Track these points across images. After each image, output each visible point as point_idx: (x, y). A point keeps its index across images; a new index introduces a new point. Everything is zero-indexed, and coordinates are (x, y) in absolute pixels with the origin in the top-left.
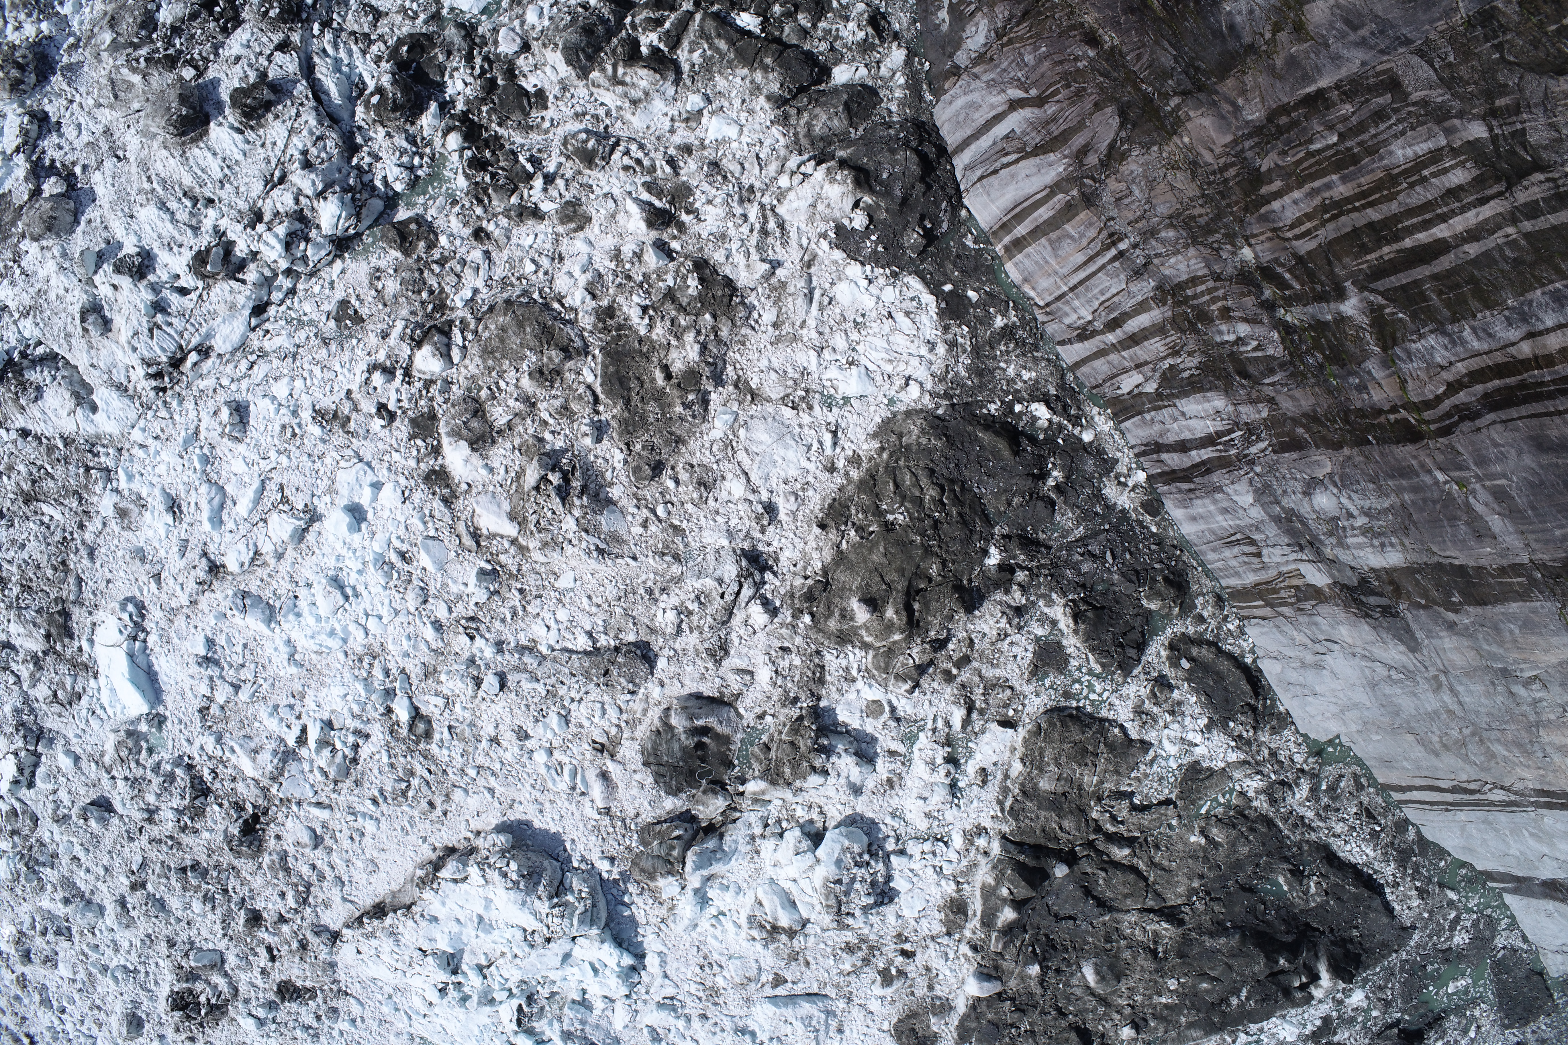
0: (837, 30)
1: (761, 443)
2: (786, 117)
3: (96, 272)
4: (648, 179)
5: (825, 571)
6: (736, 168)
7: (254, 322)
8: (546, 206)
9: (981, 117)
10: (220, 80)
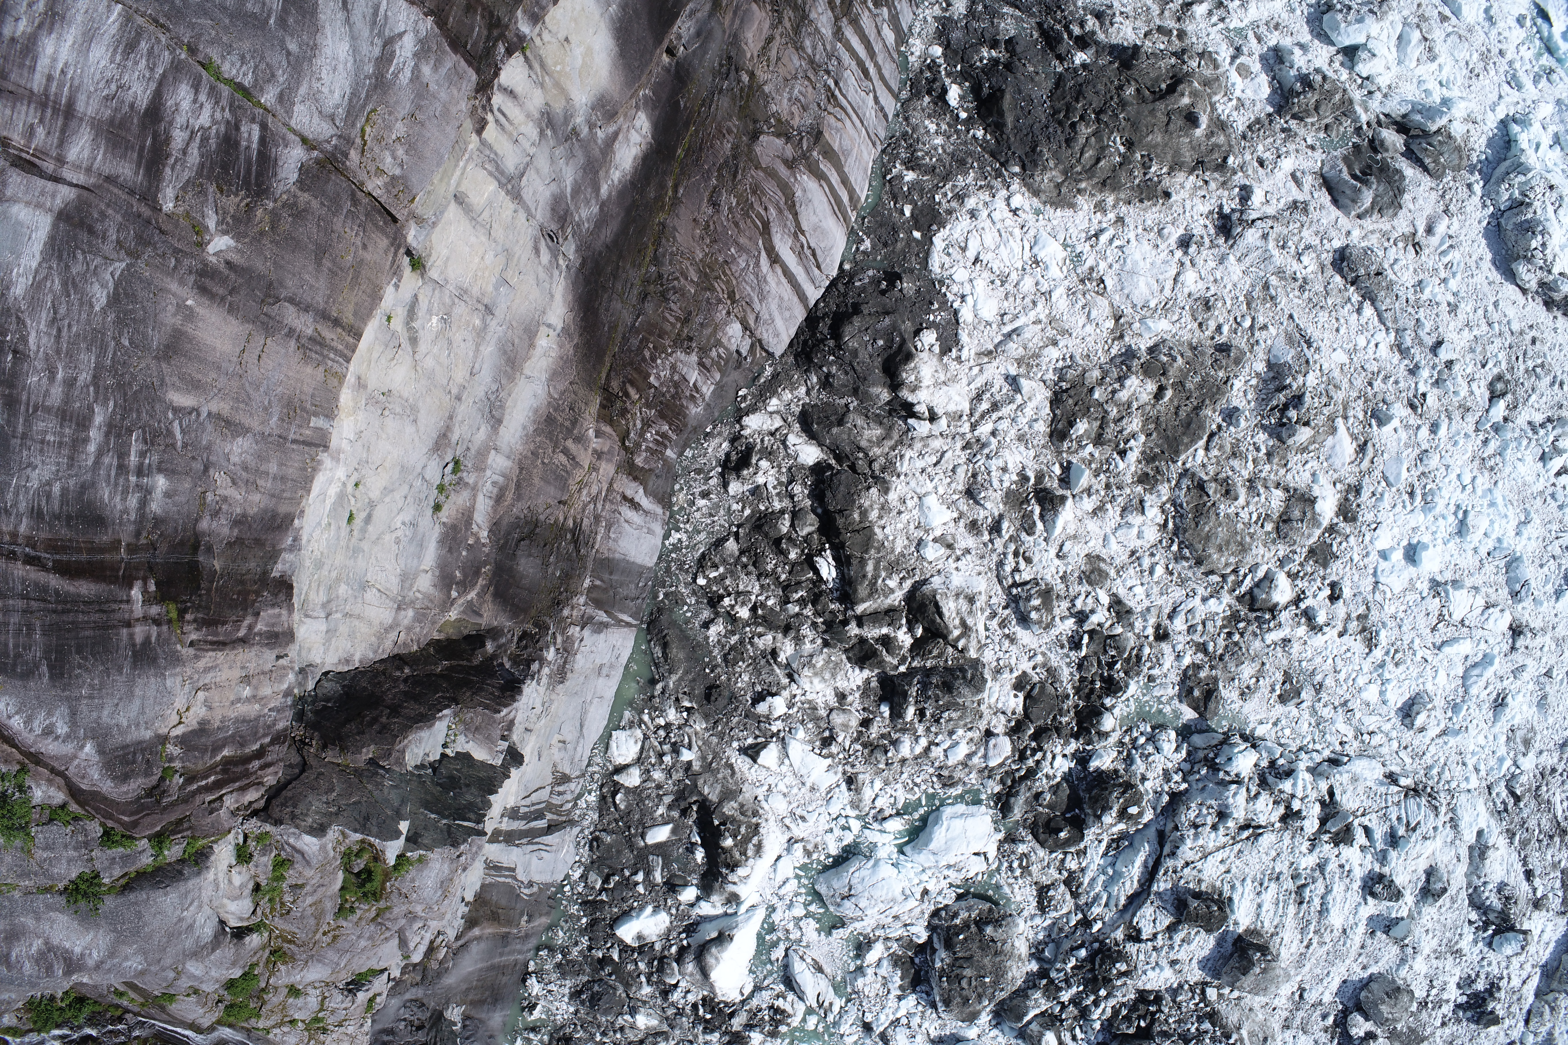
1: (1147, 284)
2: (883, 469)
3: (1402, 919)
4: (1023, 535)
5: (1191, 171)
6: (961, 472)
7: (1346, 759)
8: (1105, 599)
9: (786, 291)
10: (1199, 962)
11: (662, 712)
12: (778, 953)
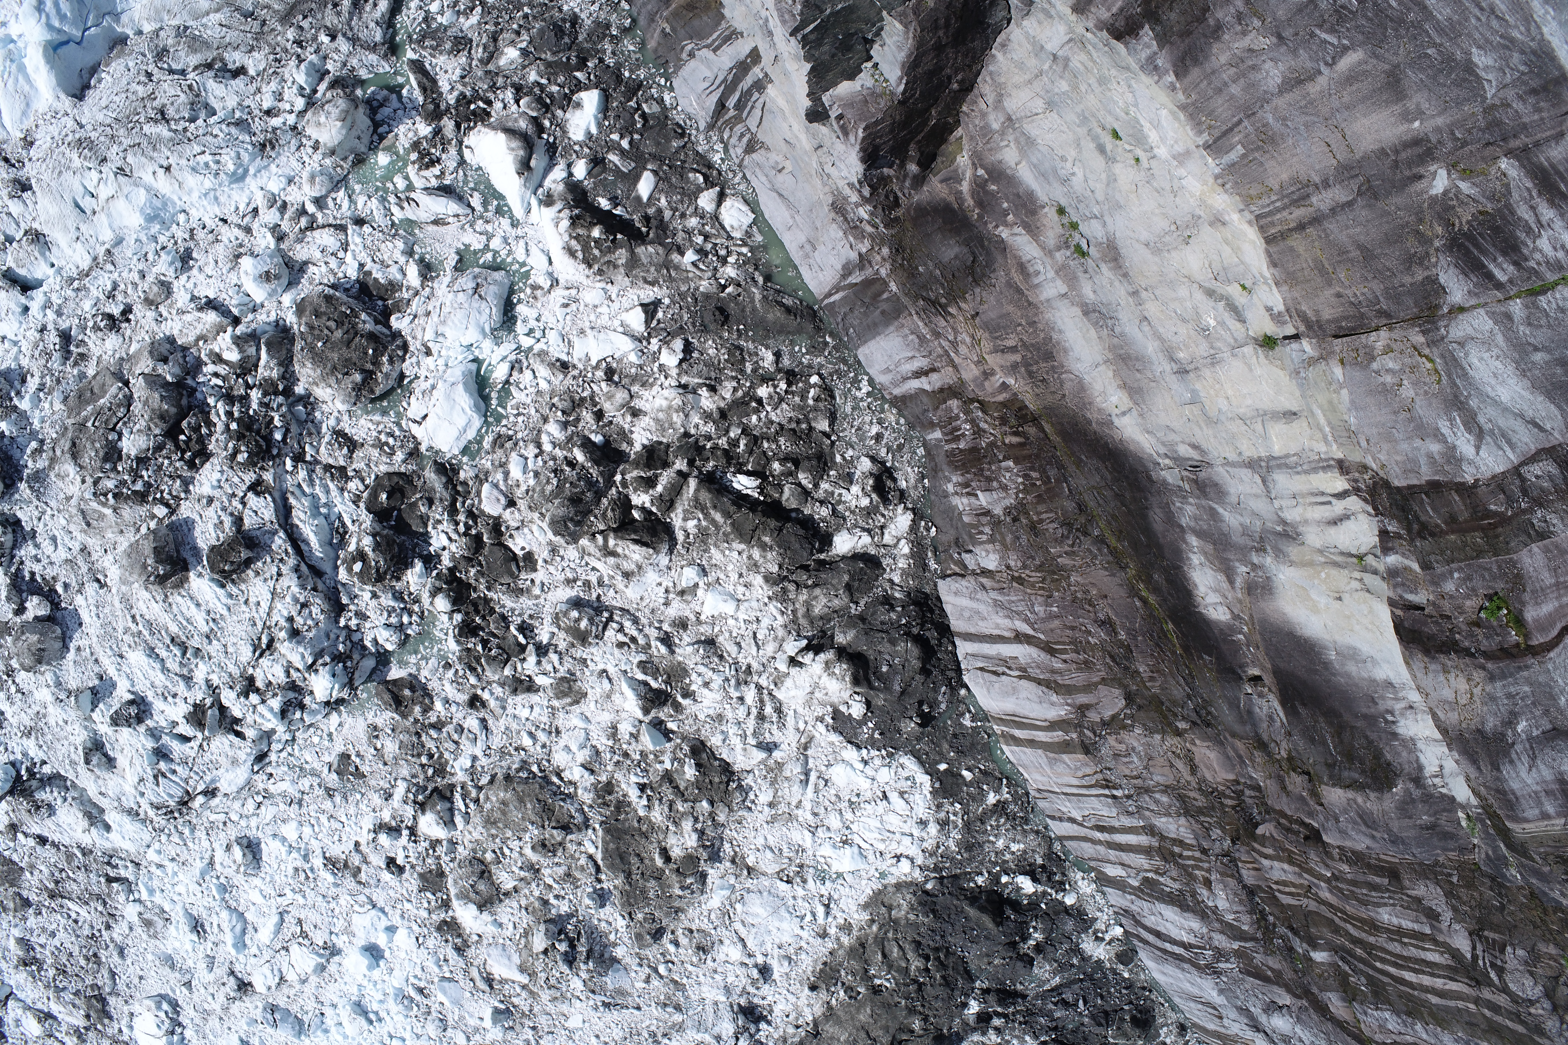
0: (840, 495)
1: (757, 915)
2: (784, 590)
3: (93, 710)
4: (643, 657)
5: (816, 1022)
6: (733, 649)
7: (256, 768)
8: (540, 681)
9: (985, 628)
10: (194, 522)
11: (738, 266)
12: (476, 201)
